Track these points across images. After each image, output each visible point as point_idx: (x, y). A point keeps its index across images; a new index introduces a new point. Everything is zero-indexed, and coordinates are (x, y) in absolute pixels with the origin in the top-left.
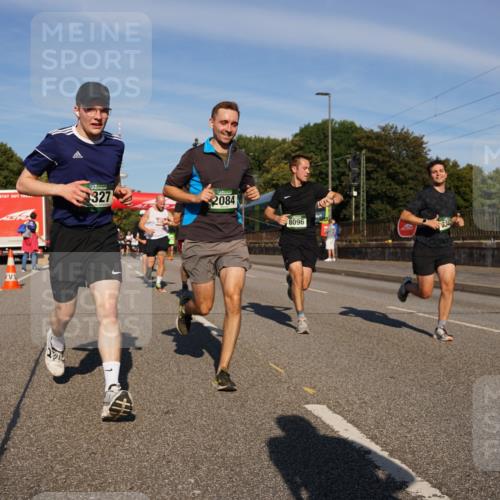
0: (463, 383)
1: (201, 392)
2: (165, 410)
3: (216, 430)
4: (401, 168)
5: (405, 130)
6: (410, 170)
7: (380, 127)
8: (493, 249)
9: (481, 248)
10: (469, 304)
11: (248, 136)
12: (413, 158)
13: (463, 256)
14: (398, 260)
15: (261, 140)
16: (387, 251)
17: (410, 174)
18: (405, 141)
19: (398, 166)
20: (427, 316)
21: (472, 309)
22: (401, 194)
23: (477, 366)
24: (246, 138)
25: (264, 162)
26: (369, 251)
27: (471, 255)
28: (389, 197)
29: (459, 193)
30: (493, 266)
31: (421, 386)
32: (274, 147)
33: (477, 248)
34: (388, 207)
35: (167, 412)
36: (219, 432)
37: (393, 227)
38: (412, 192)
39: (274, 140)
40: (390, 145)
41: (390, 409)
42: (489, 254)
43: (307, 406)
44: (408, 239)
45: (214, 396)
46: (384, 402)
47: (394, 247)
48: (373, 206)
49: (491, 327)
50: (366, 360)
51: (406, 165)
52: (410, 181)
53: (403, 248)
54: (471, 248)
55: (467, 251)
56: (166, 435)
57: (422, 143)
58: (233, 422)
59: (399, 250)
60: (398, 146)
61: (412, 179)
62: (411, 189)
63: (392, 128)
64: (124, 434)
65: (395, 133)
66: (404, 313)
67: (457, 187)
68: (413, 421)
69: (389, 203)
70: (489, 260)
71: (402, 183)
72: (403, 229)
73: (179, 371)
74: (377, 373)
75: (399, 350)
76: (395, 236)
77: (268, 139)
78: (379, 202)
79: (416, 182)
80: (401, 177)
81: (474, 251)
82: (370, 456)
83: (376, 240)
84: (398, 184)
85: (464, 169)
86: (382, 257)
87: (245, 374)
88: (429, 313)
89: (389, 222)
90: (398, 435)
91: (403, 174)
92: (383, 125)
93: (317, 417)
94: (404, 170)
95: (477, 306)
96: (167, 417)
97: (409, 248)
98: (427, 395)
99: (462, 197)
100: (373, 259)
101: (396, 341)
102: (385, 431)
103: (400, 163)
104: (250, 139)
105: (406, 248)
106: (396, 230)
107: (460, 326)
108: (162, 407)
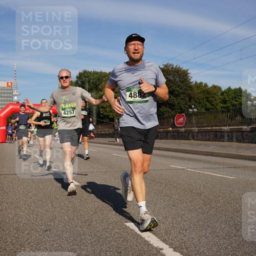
0: (214, 208)
1: (66, 218)
2: (45, 229)
3: (75, 240)
4: (176, 87)
5: (178, 66)
6: (181, 89)
7: (163, 65)
8: (229, 132)
9: (221, 131)
10: (216, 163)
11: (90, 71)
12: (182, 82)
13: (211, 136)
14: (175, 139)
15: (97, 73)
16: (169, 134)
17: (181, 91)
18: (178, 73)
19: (175, 86)
20: (192, 170)
21: (217, 166)
22: (176, 102)
23: (221, 198)
24: (89, 72)
25: (99, 85)
26: (159, 134)
27: (216, 136)
28: (170, 104)
29: (208, 101)
30: (228, 141)
31: (190, 210)
32: (104, 77)
33: (219, 132)
34: (169, 110)
35: (46, 231)
36: (76, 241)
37: (172, 121)
38: (182, 101)
39: (105, 73)
40: (170, 75)
41: (173, 224)
42: (226, 134)
43: (126, 224)
44: (181, 127)
45: (73, 220)
46: (170, 220)
47: (173, 132)
48: (161, 109)
49: (229, 175)
50: (159, 196)
51: (179, 86)
52: (181, 95)
53: (178, 132)
54: (216, 131)
55: (214, 133)
56: (46, 244)
57: (188, 74)
58: (84, 234)
59: (176, 134)
60: (174, 75)
61: (182, 94)
62: (182, 99)
63: (170, 65)
64: (21, 245)
65: (172, 68)
66: (179, 169)
67: (207, 98)
68: (186, 230)
69: (169, 108)
70: (226, 138)
71: (176, 96)
72: (178, 122)
73: (52, 206)
74: (166, 203)
75: (177, 190)
76: (173, 126)
77: (101, 72)
78: (164, 107)
79: (184, 95)
80: (176, 92)
81: (218, 133)
82: (163, 251)
83: (163, 128)
84: (175, 97)
85: (211, 87)
86: (166, 138)
87: (90, 207)
88: (193, 169)
89: (170, 118)
90: (178, 239)
91: (177, 91)
92: (165, 64)
93: (132, 230)
94: (177, 88)
95: (219, 164)
96: (46, 233)
97: (182, 132)
98: (193, 215)
99: (210, 103)
100: (162, 139)
101: (175, 185)
102: (171, 237)
103: (176, 85)
104: (91, 73)
105: (179, 132)
106: (174, 122)
107: (211, 175)
108: (43, 227)
